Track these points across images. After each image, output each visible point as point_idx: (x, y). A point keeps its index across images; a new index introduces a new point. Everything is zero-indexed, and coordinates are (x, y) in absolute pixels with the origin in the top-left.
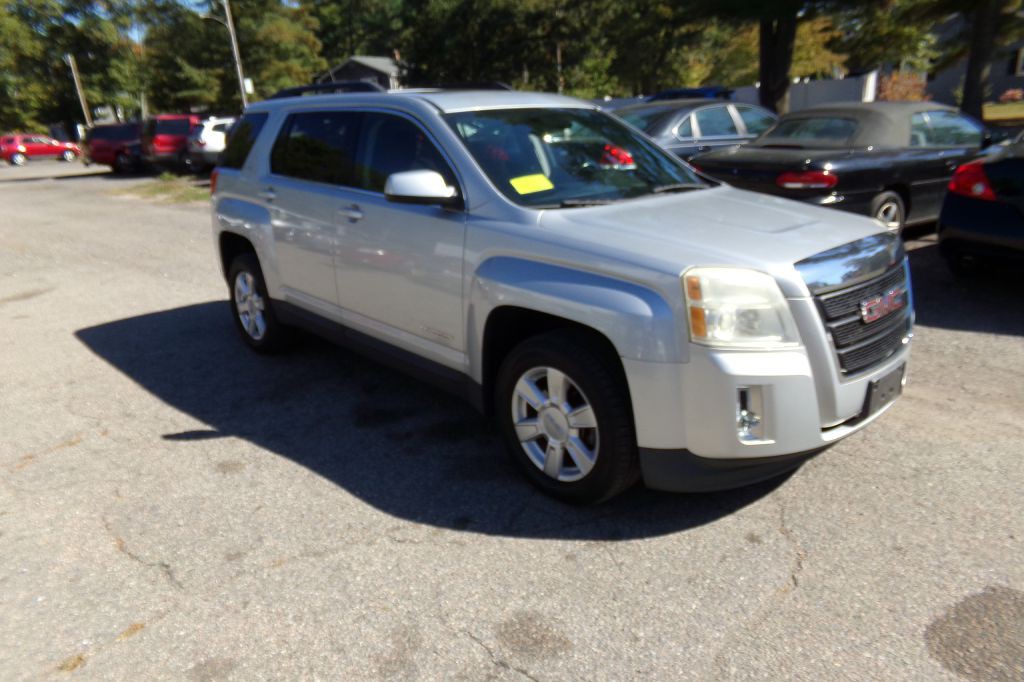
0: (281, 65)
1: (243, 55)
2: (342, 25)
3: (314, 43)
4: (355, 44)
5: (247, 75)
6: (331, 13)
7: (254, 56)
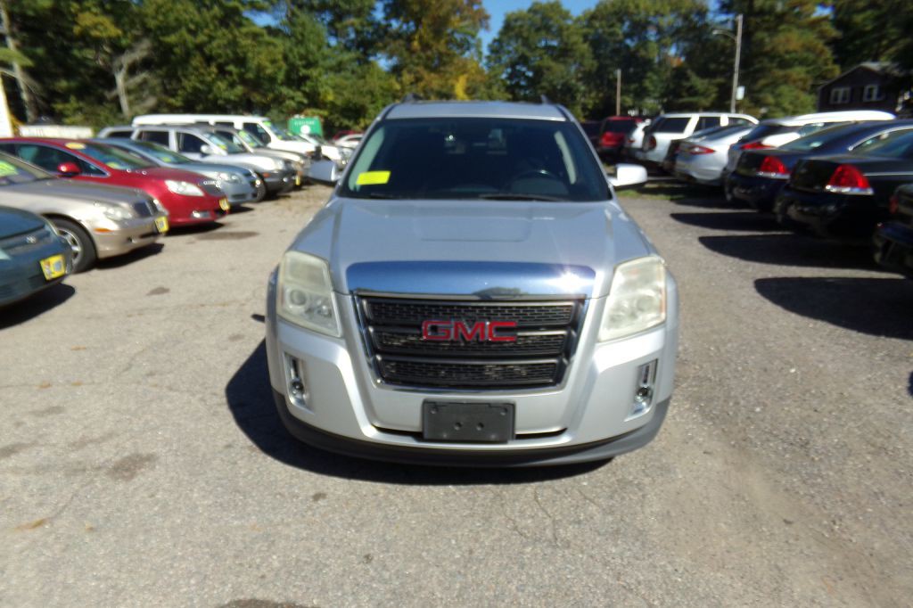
0: (779, 73)
1: (743, 64)
2: (873, 31)
3: (822, 52)
4: (881, 50)
5: (741, 83)
6: (864, 20)
7: (757, 66)
